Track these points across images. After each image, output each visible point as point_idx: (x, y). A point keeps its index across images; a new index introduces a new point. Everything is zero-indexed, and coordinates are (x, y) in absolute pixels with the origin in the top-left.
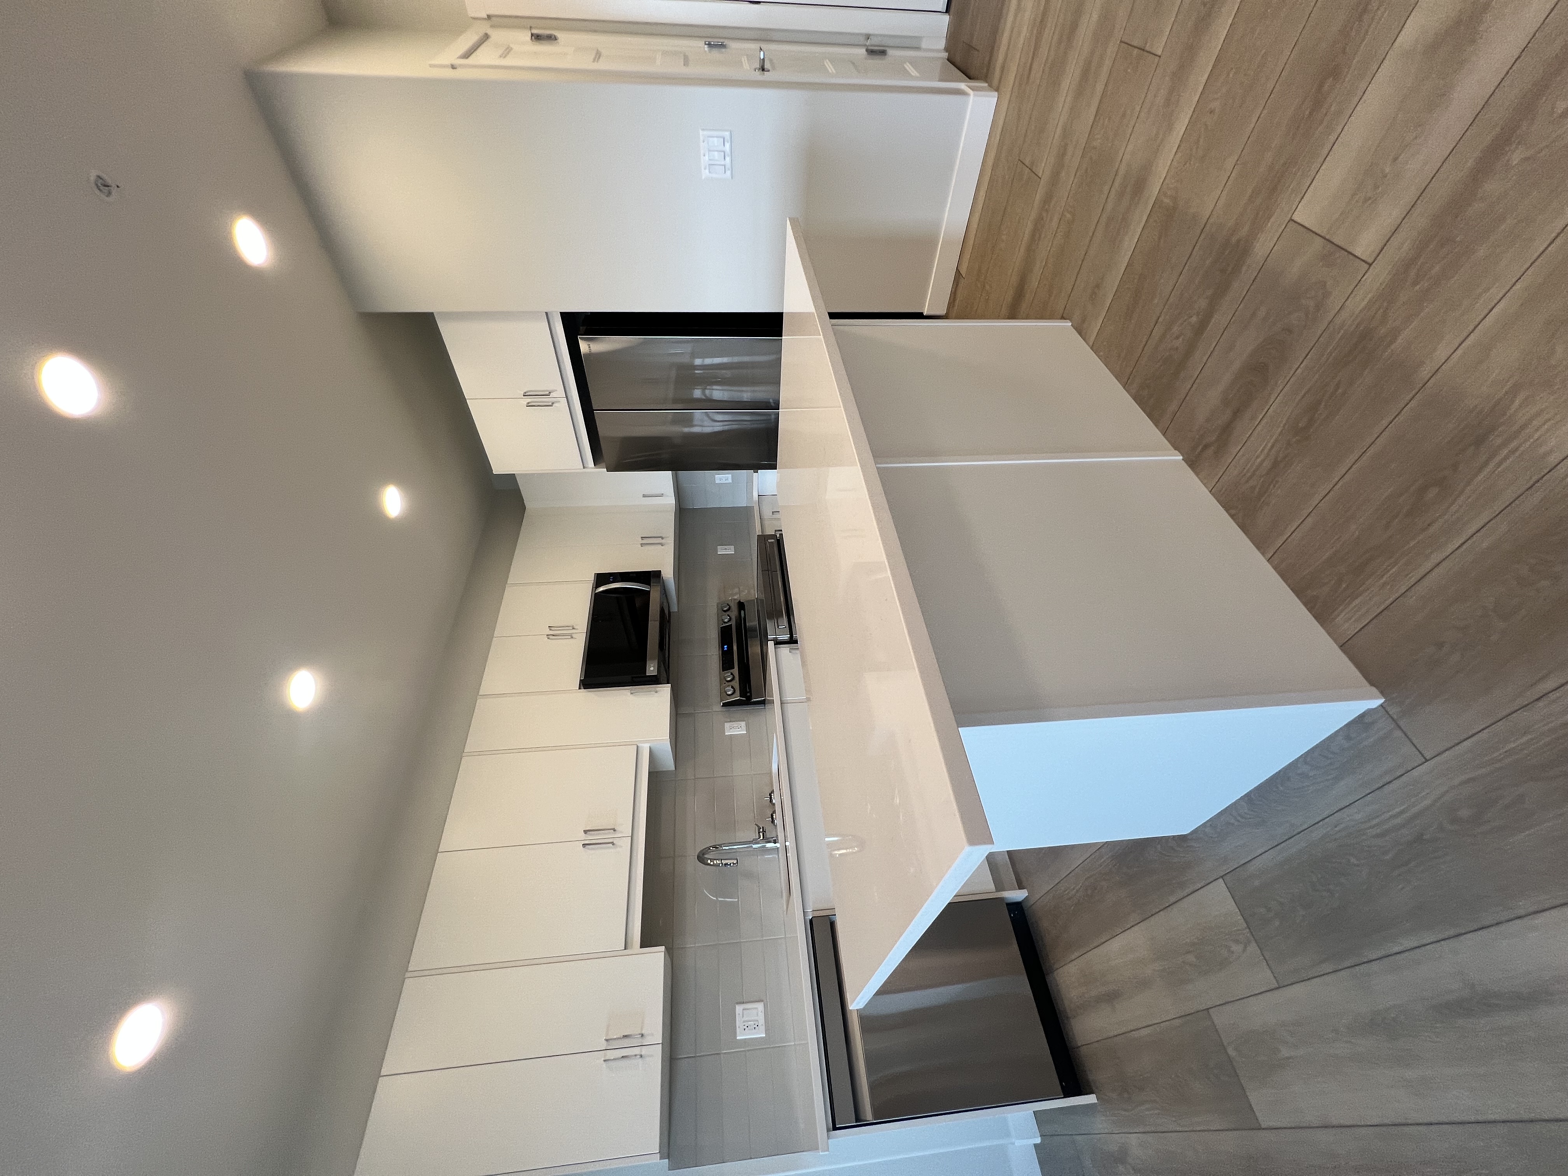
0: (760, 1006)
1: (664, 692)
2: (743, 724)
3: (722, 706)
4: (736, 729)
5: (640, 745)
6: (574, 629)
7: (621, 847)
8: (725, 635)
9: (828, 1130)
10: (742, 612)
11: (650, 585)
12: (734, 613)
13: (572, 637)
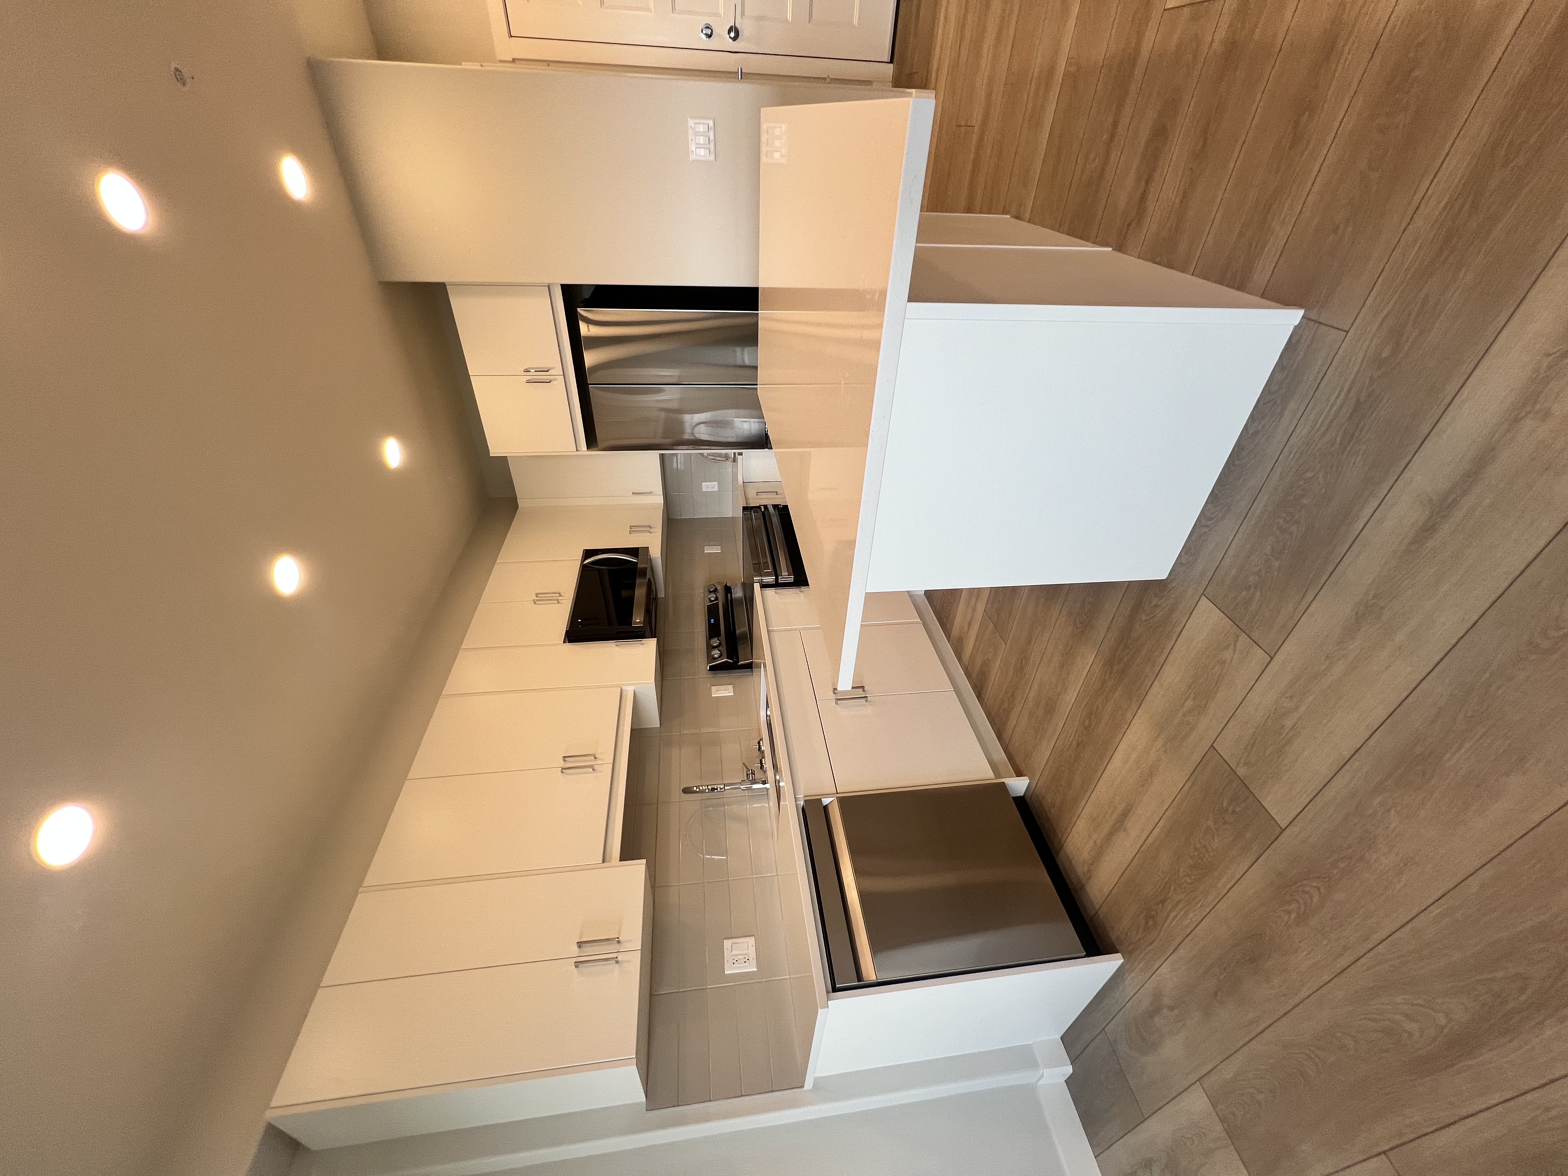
0: (751, 941)
1: (650, 645)
2: (730, 687)
3: (709, 670)
4: (723, 691)
5: (624, 688)
6: (560, 596)
7: (601, 772)
8: (712, 610)
9: (828, 992)
10: (729, 595)
11: (638, 558)
12: (721, 595)
13: (559, 603)
